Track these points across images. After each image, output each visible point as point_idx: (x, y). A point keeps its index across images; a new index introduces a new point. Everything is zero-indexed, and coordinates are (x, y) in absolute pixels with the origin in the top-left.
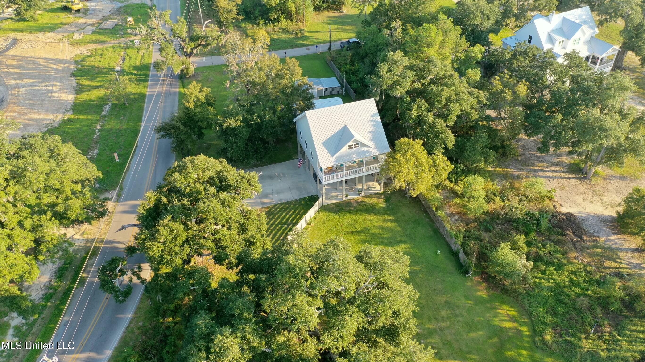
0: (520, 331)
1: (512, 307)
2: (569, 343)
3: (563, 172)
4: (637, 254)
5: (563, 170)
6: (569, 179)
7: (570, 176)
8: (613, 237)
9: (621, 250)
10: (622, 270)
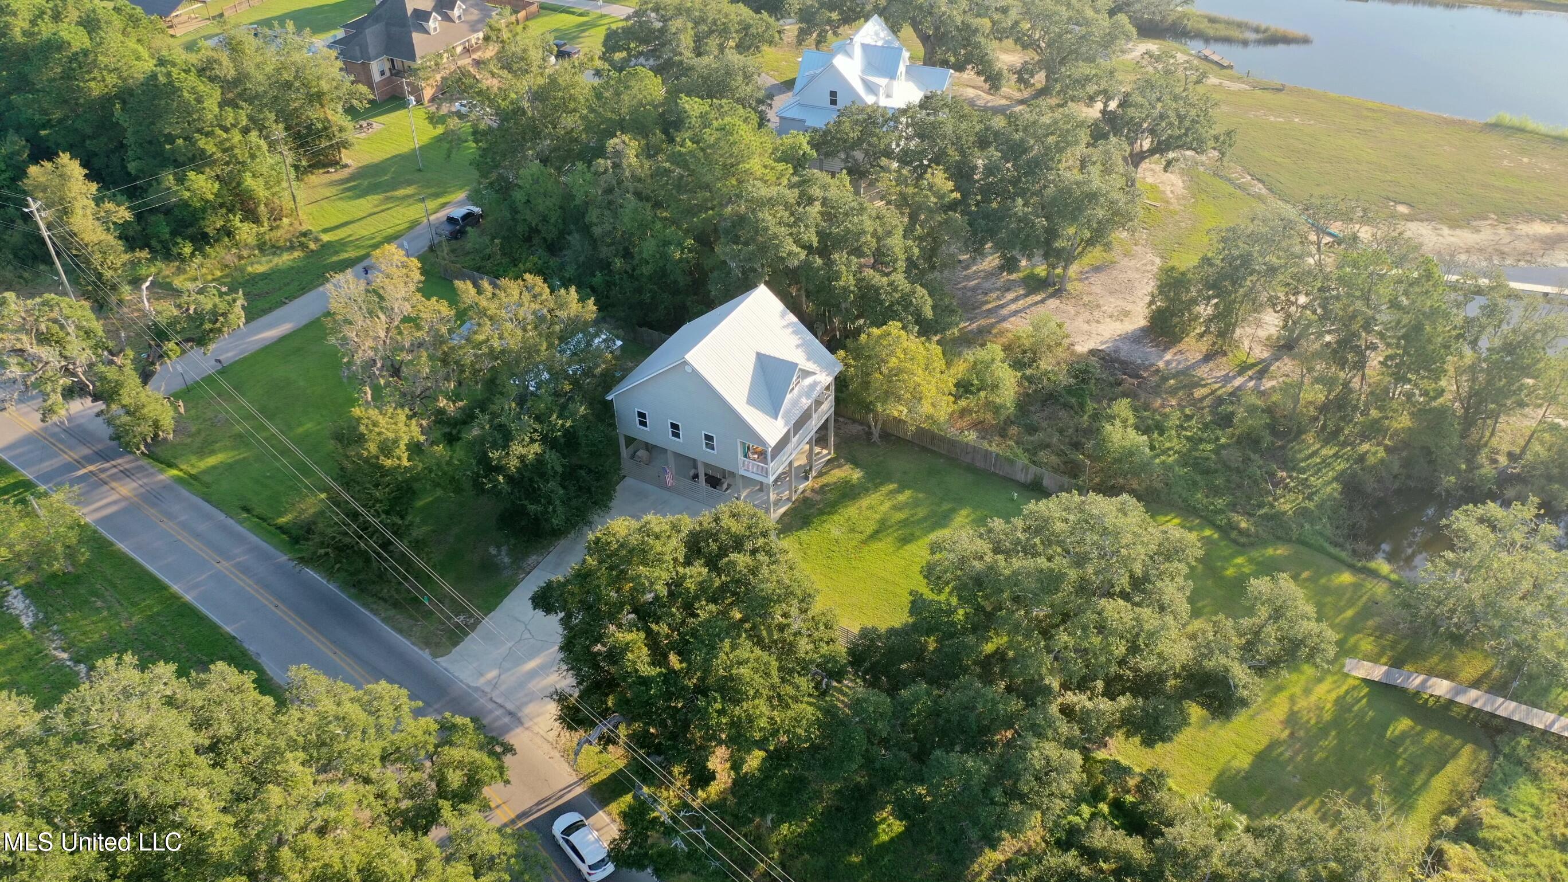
0: (1208, 537)
1: (1166, 515)
2: (1266, 517)
3: (1026, 296)
4: (1211, 364)
5: (1022, 292)
6: (1042, 301)
7: (1038, 298)
8: (1168, 356)
9: (1192, 367)
10: (1219, 392)
